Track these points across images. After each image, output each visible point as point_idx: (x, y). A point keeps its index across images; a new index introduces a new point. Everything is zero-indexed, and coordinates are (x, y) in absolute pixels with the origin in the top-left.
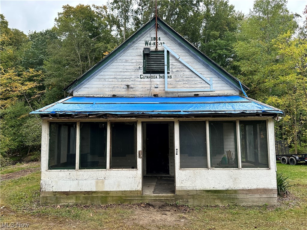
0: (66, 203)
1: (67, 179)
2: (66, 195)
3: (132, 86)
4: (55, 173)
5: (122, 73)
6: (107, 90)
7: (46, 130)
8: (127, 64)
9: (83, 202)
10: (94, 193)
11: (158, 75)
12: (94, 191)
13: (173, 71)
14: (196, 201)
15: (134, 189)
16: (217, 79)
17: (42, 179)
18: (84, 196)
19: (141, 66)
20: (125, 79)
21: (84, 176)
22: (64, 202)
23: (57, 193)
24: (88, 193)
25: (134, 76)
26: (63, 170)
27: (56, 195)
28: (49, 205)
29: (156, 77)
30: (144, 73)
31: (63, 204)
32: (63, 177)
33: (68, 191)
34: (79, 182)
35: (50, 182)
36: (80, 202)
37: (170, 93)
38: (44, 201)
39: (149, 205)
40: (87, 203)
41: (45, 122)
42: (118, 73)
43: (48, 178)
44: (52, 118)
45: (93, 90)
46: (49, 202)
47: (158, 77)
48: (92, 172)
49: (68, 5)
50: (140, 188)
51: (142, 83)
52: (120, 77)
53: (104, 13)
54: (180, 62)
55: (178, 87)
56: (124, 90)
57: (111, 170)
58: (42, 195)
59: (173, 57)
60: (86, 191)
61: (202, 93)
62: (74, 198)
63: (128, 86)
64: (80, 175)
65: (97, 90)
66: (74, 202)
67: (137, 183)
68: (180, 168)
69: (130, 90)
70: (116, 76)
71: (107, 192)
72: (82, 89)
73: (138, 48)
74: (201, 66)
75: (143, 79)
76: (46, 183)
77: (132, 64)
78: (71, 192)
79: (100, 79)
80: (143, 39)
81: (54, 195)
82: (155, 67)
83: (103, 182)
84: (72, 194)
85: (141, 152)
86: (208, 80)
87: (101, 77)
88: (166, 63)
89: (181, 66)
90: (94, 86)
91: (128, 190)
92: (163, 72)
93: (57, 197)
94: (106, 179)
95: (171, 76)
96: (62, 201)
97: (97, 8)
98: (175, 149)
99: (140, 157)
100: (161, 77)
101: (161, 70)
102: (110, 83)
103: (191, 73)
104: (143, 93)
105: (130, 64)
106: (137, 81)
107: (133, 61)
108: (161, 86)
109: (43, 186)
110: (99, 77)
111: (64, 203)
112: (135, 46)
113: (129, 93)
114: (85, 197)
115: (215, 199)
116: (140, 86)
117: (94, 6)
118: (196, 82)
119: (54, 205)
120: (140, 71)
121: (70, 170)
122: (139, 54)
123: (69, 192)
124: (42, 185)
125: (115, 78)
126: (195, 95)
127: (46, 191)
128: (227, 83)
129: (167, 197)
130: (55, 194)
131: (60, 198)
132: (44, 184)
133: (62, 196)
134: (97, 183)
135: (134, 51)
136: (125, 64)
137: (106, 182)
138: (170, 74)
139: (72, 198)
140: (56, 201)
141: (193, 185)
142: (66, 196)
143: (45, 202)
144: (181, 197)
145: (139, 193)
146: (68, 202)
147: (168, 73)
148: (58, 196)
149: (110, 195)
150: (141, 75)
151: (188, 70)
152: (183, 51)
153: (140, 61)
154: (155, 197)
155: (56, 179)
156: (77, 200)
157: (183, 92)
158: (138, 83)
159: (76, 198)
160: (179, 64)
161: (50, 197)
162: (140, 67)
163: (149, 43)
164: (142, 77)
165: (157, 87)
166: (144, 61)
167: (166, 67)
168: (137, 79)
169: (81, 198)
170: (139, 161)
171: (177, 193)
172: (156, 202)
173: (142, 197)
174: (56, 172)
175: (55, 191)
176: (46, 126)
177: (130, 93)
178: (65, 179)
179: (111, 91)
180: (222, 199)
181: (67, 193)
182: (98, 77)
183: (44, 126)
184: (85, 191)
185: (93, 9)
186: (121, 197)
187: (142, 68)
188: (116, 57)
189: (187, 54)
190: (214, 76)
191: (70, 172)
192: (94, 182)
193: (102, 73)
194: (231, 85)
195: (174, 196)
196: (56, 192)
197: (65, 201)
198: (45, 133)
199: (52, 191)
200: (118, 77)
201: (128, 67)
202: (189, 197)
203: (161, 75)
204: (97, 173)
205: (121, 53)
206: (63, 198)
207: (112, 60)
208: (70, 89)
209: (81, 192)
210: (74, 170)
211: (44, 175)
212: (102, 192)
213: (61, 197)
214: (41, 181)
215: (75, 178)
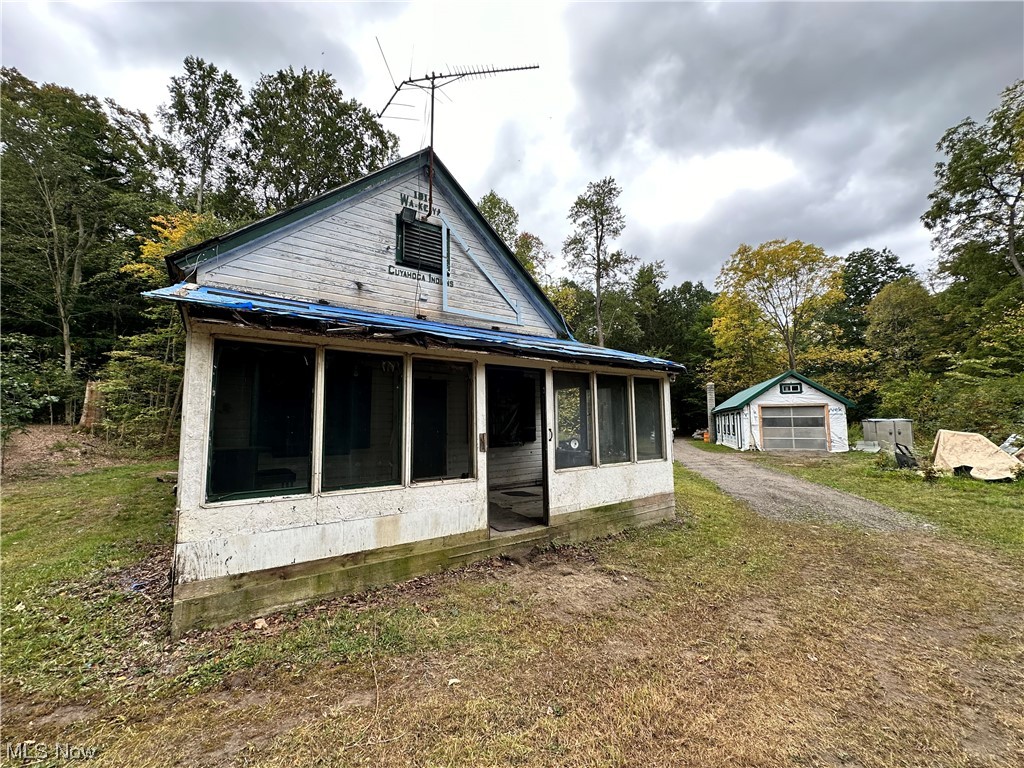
0: (283, 603)
1: (285, 527)
2: (281, 577)
3: (370, 287)
4: (239, 511)
5: (345, 252)
6: (305, 284)
7: (201, 366)
8: (359, 233)
9: (341, 589)
10: (370, 557)
11: (426, 275)
12: (371, 548)
13: (457, 272)
14: (582, 532)
15: (471, 529)
16: (526, 305)
17: (186, 540)
18: (342, 569)
19: (393, 246)
20: (351, 268)
21: (341, 510)
22: (274, 604)
23: (245, 578)
24: (354, 557)
25: (374, 265)
26: (269, 499)
27: (240, 586)
28: (215, 626)
29: (424, 279)
30: (397, 264)
31: (269, 610)
32: (268, 522)
33: (289, 563)
34: (324, 529)
35: (220, 543)
36: (331, 589)
37: (450, 316)
38: (193, 617)
39: (506, 559)
40: (351, 589)
41: (200, 338)
42: (334, 250)
43: (208, 533)
44: (245, 324)
45: (265, 277)
46: (215, 617)
47: (427, 278)
48: (364, 496)
49: (14, 70)
50: (482, 523)
51: (391, 285)
52: (340, 259)
53: (140, 131)
54: (469, 258)
55: (465, 306)
56: (349, 292)
57: (415, 486)
58: (182, 596)
59: (458, 245)
60: (348, 555)
61: (505, 326)
62: (309, 581)
63: (359, 285)
64: (328, 509)
65: (275, 279)
66: (312, 593)
67: (478, 512)
68: (556, 468)
69: (364, 294)
70: (328, 255)
71: (408, 547)
72: (226, 270)
73: (386, 205)
74: (503, 276)
75: (394, 276)
76: (199, 553)
77: (370, 237)
78: (299, 564)
79: (284, 254)
80: (398, 188)
81: (235, 587)
82: (423, 256)
83: (396, 522)
84: (301, 572)
85: (485, 437)
86: (513, 303)
87: (290, 249)
88: (445, 254)
89: (470, 266)
90: (263, 268)
91: (458, 532)
92: (440, 273)
93: (247, 592)
94: (404, 511)
95: (452, 282)
96: (266, 602)
97: (121, 111)
98: (548, 429)
99: (482, 450)
100: (432, 280)
101: (436, 266)
102: (314, 269)
103: (486, 285)
104: (394, 307)
105: (365, 235)
106: (382, 278)
107: (373, 230)
108: (432, 299)
109: (188, 564)
110: (282, 248)
111: (276, 607)
112: (379, 197)
113: (361, 303)
114: (347, 571)
115: (606, 523)
116: (388, 291)
117: (111, 103)
118: (495, 304)
119: (233, 621)
120: (388, 257)
121: (293, 497)
122: (387, 219)
123: (293, 565)
124: (182, 561)
125: (326, 260)
126: (493, 328)
127: (201, 578)
128: (542, 314)
129: (536, 534)
130: (235, 583)
131: (262, 592)
132: (193, 555)
133: (266, 586)
134: (379, 525)
135: (375, 209)
136: (354, 232)
137: (404, 519)
138: (451, 278)
139: (304, 583)
140: (244, 608)
141: (576, 502)
142: (279, 581)
143: (197, 618)
144: (558, 530)
145: (481, 535)
146: (290, 600)
147: (448, 275)
148: (250, 585)
149: (415, 552)
150: (390, 266)
151: (481, 278)
152: (474, 239)
153: (388, 233)
154: (515, 538)
155: (243, 532)
156: (319, 586)
157: (474, 319)
158: (384, 283)
159: (319, 582)
160: (466, 262)
161: (217, 596)
162: (388, 248)
163: (409, 201)
164: (392, 270)
165: (425, 300)
166: (397, 237)
167: (445, 261)
168: (381, 274)
169: (335, 578)
170: (481, 459)
171: (552, 522)
172: (516, 551)
173: (489, 543)
174: (242, 508)
175: (236, 573)
176: (204, 351)
177: (365, 302)
178: (277, 528)
179: (315, 289)
180: (614, 521)
181: (282, 573)
182: (277, 245)
183: (194, 350)
184: (345, 553)
185: (106, 109)
186: (442, 553)
187: (394, 251)
188: (333, 208)
189: (481, 247)
190: (523, 299)
191: (293, 504)
192: (370, 523)
193: (290, 240)
194: (547, 320)
195: (547, 531)
196: (242, 575)
197: (280, 599)
198: (199, 373)
199: (224, 574)
200: (336, 258)
201: (359, 242)
202: (571, 526)
203: (434, 276)
204: (380, 498)
205: (345, 203)
206: (270, 592)
207: (321, 214)
208: (192, 259)
209: (333, 560)
210: (308, 495)
211: (194, 522)
212: (392, 550)
213: (263, 589)
214: (179, 549)
215: (314, 518)
